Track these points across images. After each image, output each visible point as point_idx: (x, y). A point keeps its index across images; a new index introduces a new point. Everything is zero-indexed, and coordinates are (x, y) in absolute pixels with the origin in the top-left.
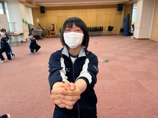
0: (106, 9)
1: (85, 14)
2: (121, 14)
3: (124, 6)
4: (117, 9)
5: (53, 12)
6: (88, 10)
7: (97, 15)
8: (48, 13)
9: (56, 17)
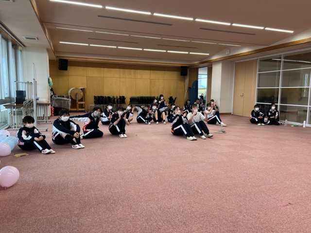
0: (163, 72)
1: (133, 77)
3: (188, 70)
4: (180, 73)
6: (139, 71)
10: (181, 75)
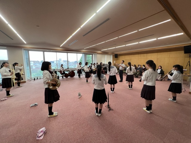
0: (169, 52)
10: (185, 53)
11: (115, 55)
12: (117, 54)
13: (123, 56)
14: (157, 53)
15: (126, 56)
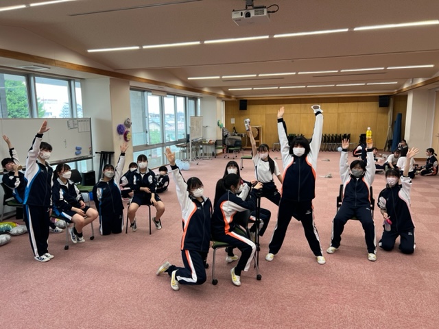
0: (357, 103)
2: (387, 113)
3: (391, 99)
4: (378, 103)
5: (260, 108)
7: (339, 114)
8: (252, 109)
9: (264, 117)
10: (380, 106)
11: (241, 101)
12: (246, 101)
13: (260, 107)
14: (337, 104)
15: (268, 106)
